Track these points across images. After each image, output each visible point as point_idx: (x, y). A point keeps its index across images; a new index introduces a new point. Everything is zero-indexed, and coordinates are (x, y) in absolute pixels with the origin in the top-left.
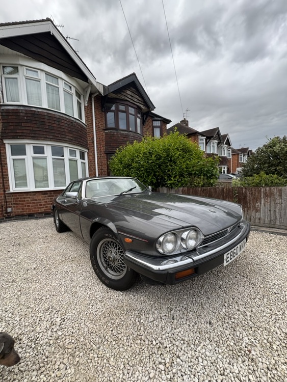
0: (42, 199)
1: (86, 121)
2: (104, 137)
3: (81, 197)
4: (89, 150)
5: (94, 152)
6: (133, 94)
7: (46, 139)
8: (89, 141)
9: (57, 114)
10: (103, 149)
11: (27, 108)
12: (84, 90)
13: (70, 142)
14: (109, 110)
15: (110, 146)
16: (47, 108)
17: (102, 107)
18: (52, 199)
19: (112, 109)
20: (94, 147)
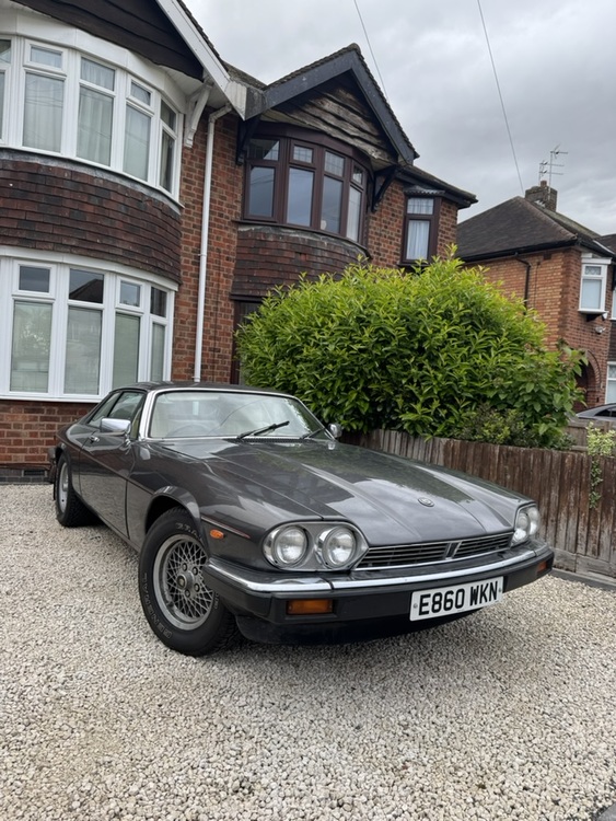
0: (24, 424)
1: (183, 193)
2: (234, 246)
3: (138, 435)
4: (180, 285)
5: (197, 294)
6: (342, 112)
7: (58, 247)
8: (183, 258)
9: (99, 174)
10: (226, 286)
11: (18, 158)
12: (189, 99)
13: (127, 259)
14: (257, 159)
15: (250, 276)
16: (73, 157)
17: (239, 149)
18: (52, 427)
19: (268, 157)
20: (198, 276)
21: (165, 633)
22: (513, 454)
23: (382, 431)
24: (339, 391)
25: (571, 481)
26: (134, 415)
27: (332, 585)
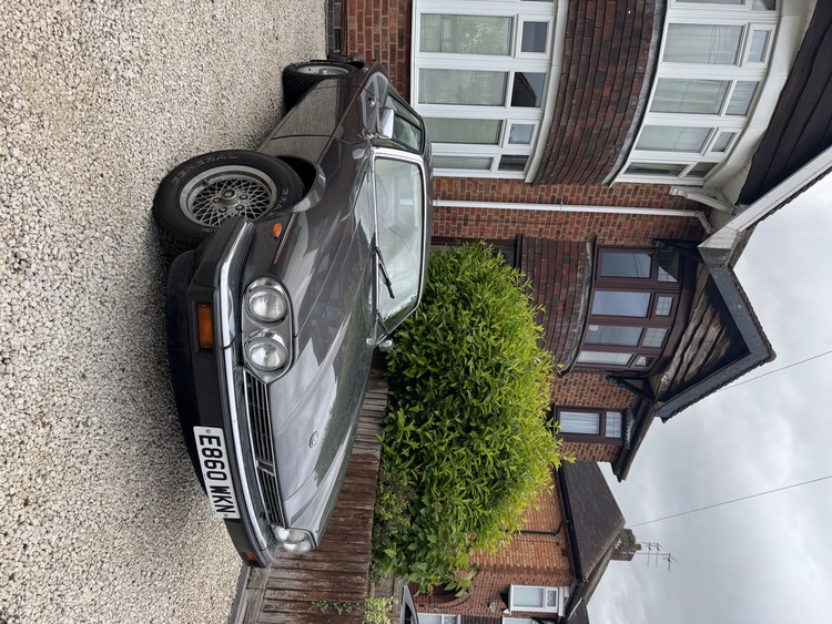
0: (388, 28)
1: (624, 186)
2: (571, 238)
3: (378, 146)
4: (531, 184)
5: (522, 201)
6: (707, 345)
7: (568, 61)
8: (558, 187)
9: (642, 101)
11: (656, 19)
12: (719, 191)
13: (556, 131)
14: (659, 261)
15: (541, 255)
16: (659, 76)
17: (668, 242)
18: (385, 57)
19: (661, 270)
20: (540, 202)
21: (176, 178)
22: (365, 523)
23: (386, 391)
24: (426, 347)
25: (339, 582)
26: (398, 142)
27: (228, 347)
